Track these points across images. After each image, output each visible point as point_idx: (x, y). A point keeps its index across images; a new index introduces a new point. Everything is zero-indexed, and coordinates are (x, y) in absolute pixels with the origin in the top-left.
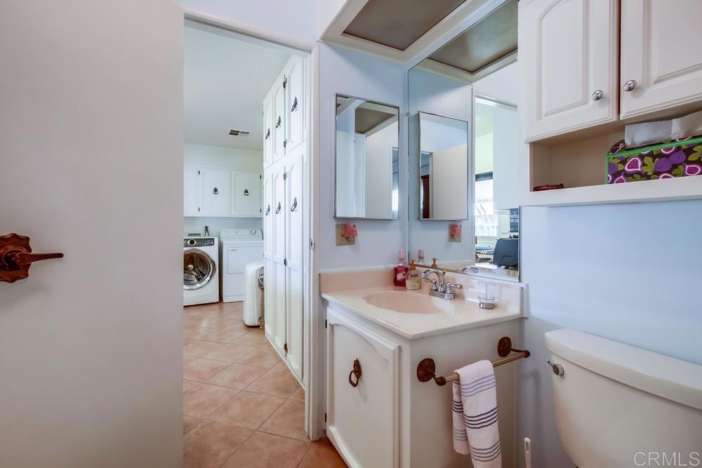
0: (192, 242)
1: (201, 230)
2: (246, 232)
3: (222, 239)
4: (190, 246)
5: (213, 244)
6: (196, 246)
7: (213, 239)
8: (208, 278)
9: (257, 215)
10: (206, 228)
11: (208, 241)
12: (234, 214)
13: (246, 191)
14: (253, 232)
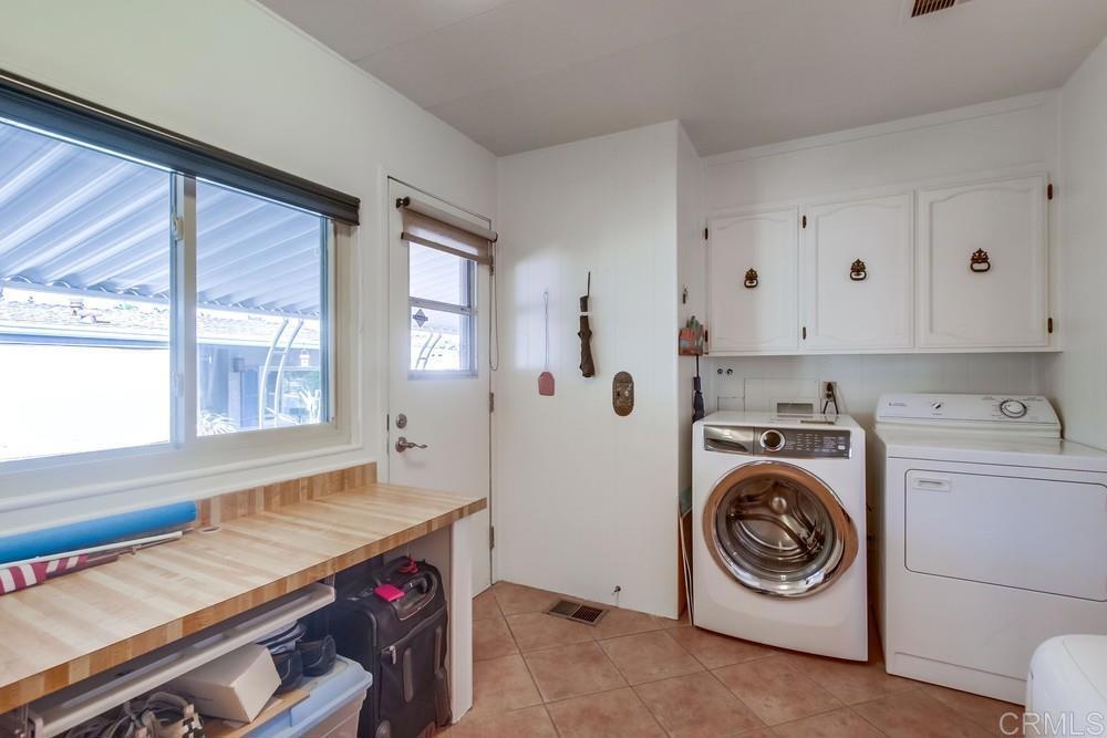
0: (773, 440)
1: (811, 393)
2: (978, 409)
3: (880, 429)
4: (766, 453)
5: (844, 454)
6: (783, 453)
7: (847, 434)
8: (817, 578)
9: (1035, 340)
10: (830, 387)
11: (829, 442)
12: (927, 343)
13: (980, 258)
14: (1014, 407)
